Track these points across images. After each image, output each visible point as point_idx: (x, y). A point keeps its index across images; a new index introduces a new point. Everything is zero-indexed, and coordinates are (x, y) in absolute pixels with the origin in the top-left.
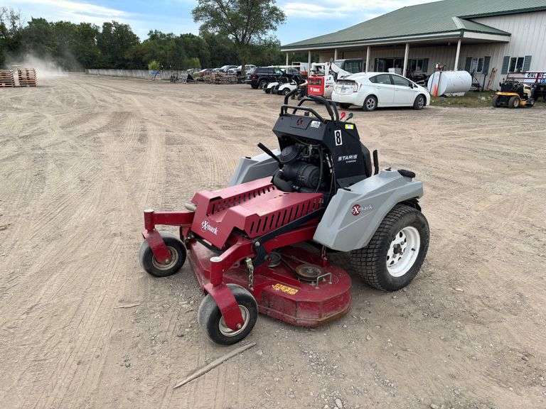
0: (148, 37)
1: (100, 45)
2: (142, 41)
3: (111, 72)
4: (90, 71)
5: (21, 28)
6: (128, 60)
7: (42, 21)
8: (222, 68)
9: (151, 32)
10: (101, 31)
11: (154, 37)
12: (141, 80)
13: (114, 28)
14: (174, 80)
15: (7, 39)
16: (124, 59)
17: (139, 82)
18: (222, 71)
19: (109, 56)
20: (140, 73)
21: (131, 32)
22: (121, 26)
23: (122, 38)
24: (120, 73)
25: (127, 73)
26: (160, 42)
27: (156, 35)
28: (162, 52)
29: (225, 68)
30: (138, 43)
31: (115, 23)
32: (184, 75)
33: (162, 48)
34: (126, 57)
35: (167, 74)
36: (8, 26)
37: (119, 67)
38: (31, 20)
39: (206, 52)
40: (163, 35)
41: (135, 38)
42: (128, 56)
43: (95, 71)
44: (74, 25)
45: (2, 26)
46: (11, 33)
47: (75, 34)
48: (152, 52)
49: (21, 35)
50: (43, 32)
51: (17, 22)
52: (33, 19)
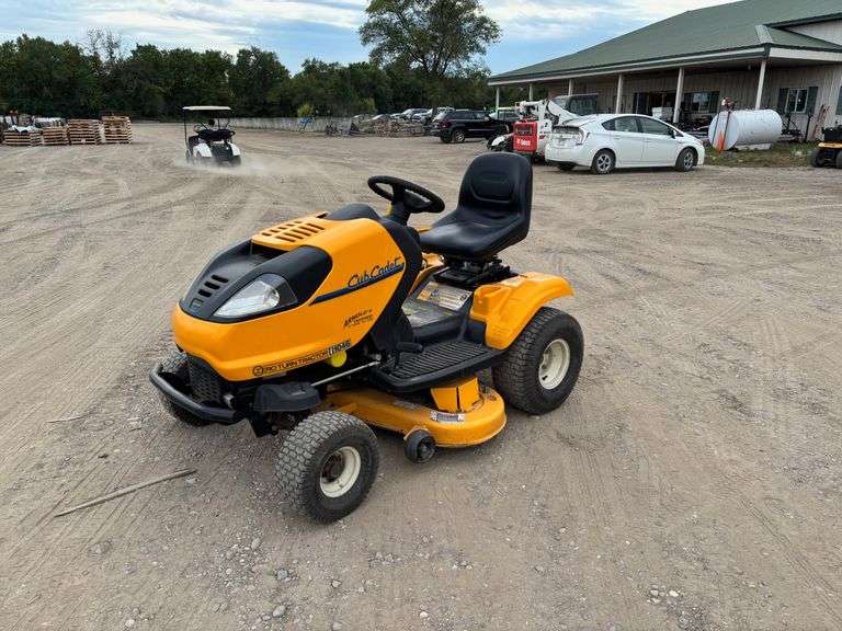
0: (302, 69)
1: (233, 83)
2: (292, 75)
5: (121, 60)
6: (272, 104)
7: (150, 49)
8: (405, 113)
9: (307, 62)
10: (235, 61)
11: (311, 68)
12: (284, 133)
13: (253, 58)
14: (330, 132)
15: (102, 76)
16: (265, 103)
17: (281, 135)
18: (404, 118)
19: (246, 99)
20: (285, 123)
21: (277, 62)
22: (263, 54)
23: (264, 71)
24: (257, 123)
25: (267, 123)
26: (318, 77)
27: (313, 66)
28: (321, 91)
29: (408, 112)
30: (287, 78)
31: (255, 50)
32: (346, 123)
33: (321, 85)
34: (269, 99)
35: (321, 124)
36: (104, 57)
37: (258, 115)
38: (135, 48)
39: (385, 89)
40: (323, 66)
41: (283, 72)
42: (272, 97)
44: (196, 54)
45: (95, 58)
46: (108, 68)
47: (197, 68)
48: (307, 90)
49: (121, 70)
50: (151, 64)
51: (116, 52)
52: (139, 47)
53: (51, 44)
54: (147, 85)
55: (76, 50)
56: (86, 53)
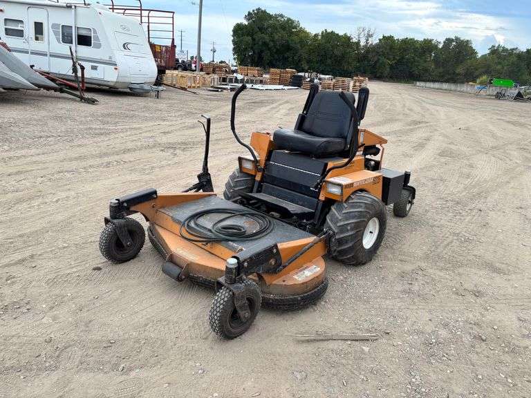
0: (488, 52)
1: (436, 61)
2: (479, 55)
3: (437, 85)
4: (418, 83)
5: (372, 44)
6: (459, 74)
7: (391, 38)
9: (493, 46)
11: (495, 51)
12: (462, 94)
13: (454, 43)
14: (499, 96)
15: (359, 54)
16: (454, 73)
17: (461, 96)
19: (441, 70)
21: (470, 47)
22: (462, 41)
23: (460, 52)
24: (445, 86)
25: (453, 87)
26: (499, 57)
27: (497, 50)
28: (499, 67)
30: (475, 57)
31: (457, 38)
32: (514, 92)
33: (500, 63)
34: (458, 71)
36: (362, 43)
37: (447, 81)
38: (382, 38)
40: (505, 50)
41: (473, 53)
42: (460, 69)
43: (422, 84)
44: (417, 41)
45: (358, 43)
46: (363, 49)
47: (416, 50)
48: (489, 66)
49: (370, 50)
50: (388, 47)
51: (370, 39)
52: (384, 37)
53: (337, 35)
54: (382, 59)
55: (349, 38)
56: (355, 40)
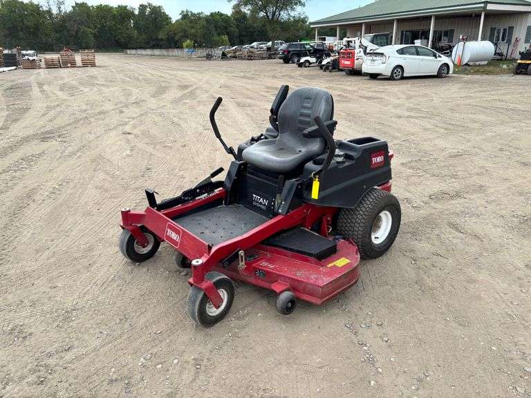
0: (180, 17)
1: (136, 26)
2: (174, 21)
3: (149, 52)
4: (128, 51)
5: (65, 12)
6: (162, 40)
7: (83, 5)
8: (253, 45)
9: (182, 12)
10: (137, 12)
11: (185, 16)
12: (178, 58)
13: (148, 9)
14: (209, 57)
15: (53, 24)
16: (157, 39)
17: (177, 60)
18: (252, 47)
19: (144, 36)
20: (176, 52)
21: (164, 12)
22: (155, 7)
23: (156, 18)
24: (157, 52)
25: (164, 52)
26: (191, 22)
27: (187, 14)
28: (193, 31)
29: (255, 44)
30: (170, 22)
31: (149, 4)
32: (218, 52)
33: (193, 27)
34: (160, 37)
35: (202, 52)
36: (55, 11)
37: (153, 47)
38: (74, 5)
39: (233, 29)
40: (193, 15)
41: (166, 18)
42: (162, 35)
43: (133, 52)
44: (112, 8)
45: (49, 12)
46: (57, 18)
47: (114, 17)
48: (185, 31)
49: (66, 19)
50: (85, 15)
51: (62, 7)
52: (76, 4)
53: (22, 3)
54: (83, 28)
55: (38, 7)
56: (45, 9)
